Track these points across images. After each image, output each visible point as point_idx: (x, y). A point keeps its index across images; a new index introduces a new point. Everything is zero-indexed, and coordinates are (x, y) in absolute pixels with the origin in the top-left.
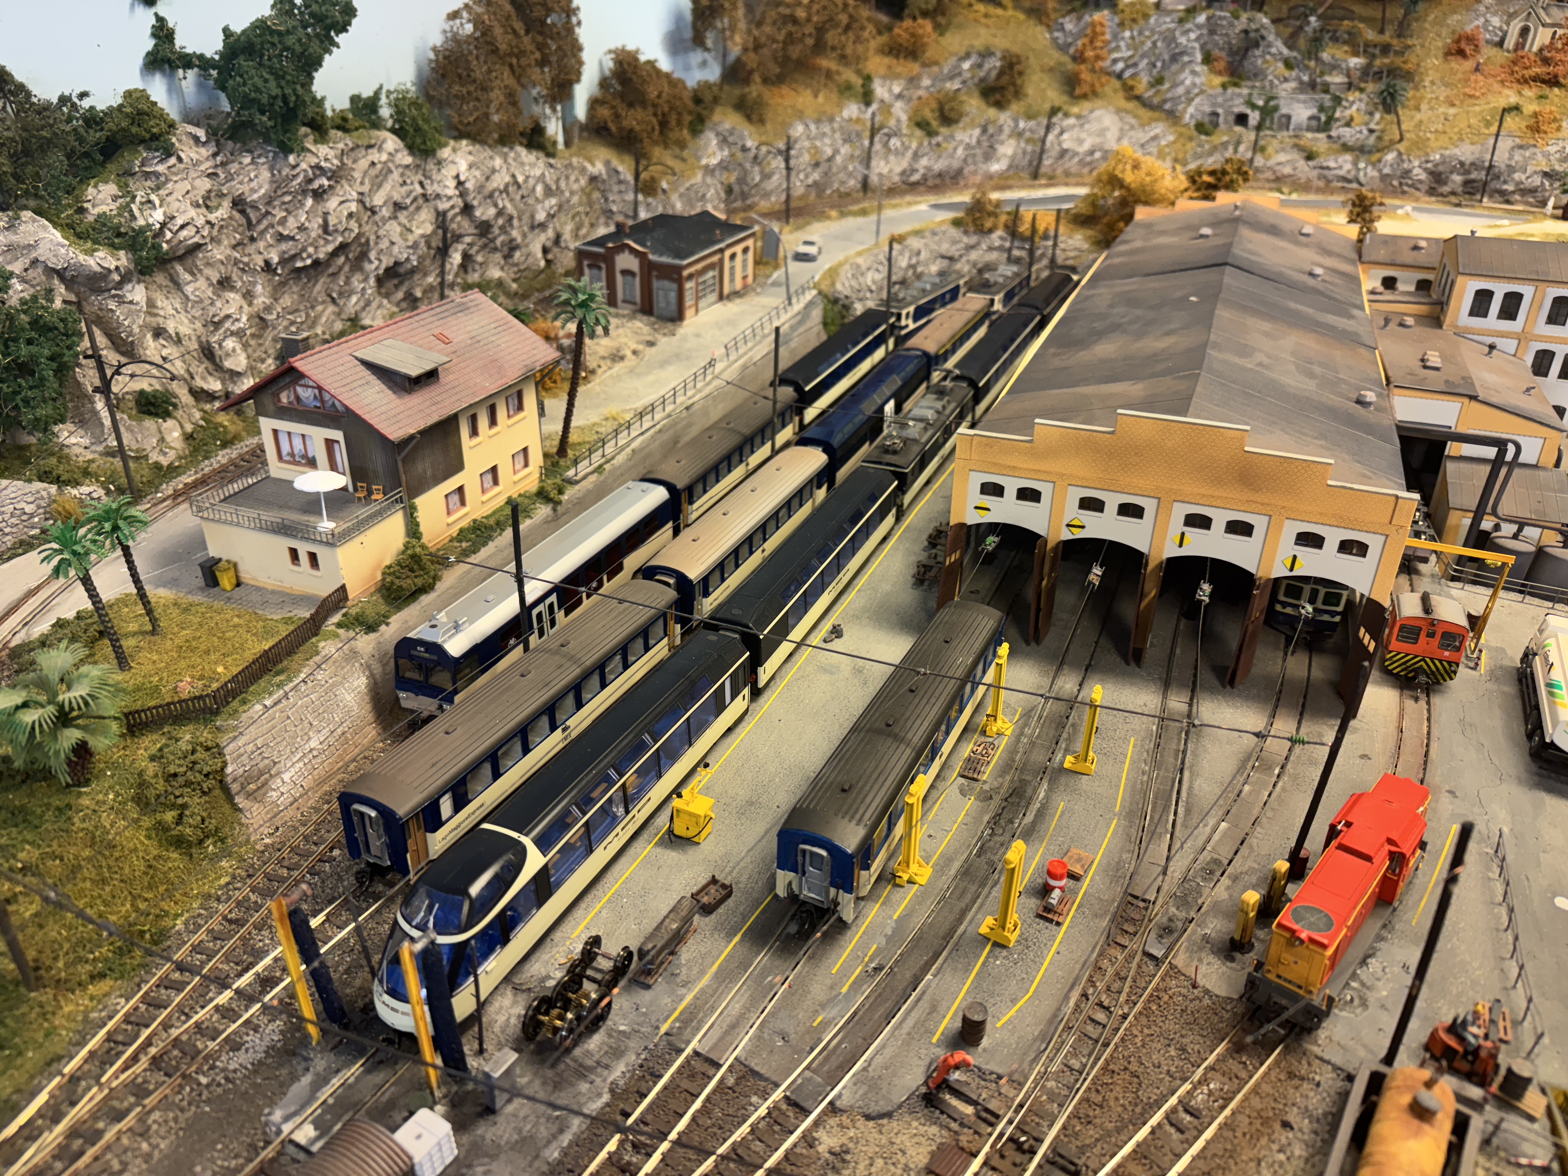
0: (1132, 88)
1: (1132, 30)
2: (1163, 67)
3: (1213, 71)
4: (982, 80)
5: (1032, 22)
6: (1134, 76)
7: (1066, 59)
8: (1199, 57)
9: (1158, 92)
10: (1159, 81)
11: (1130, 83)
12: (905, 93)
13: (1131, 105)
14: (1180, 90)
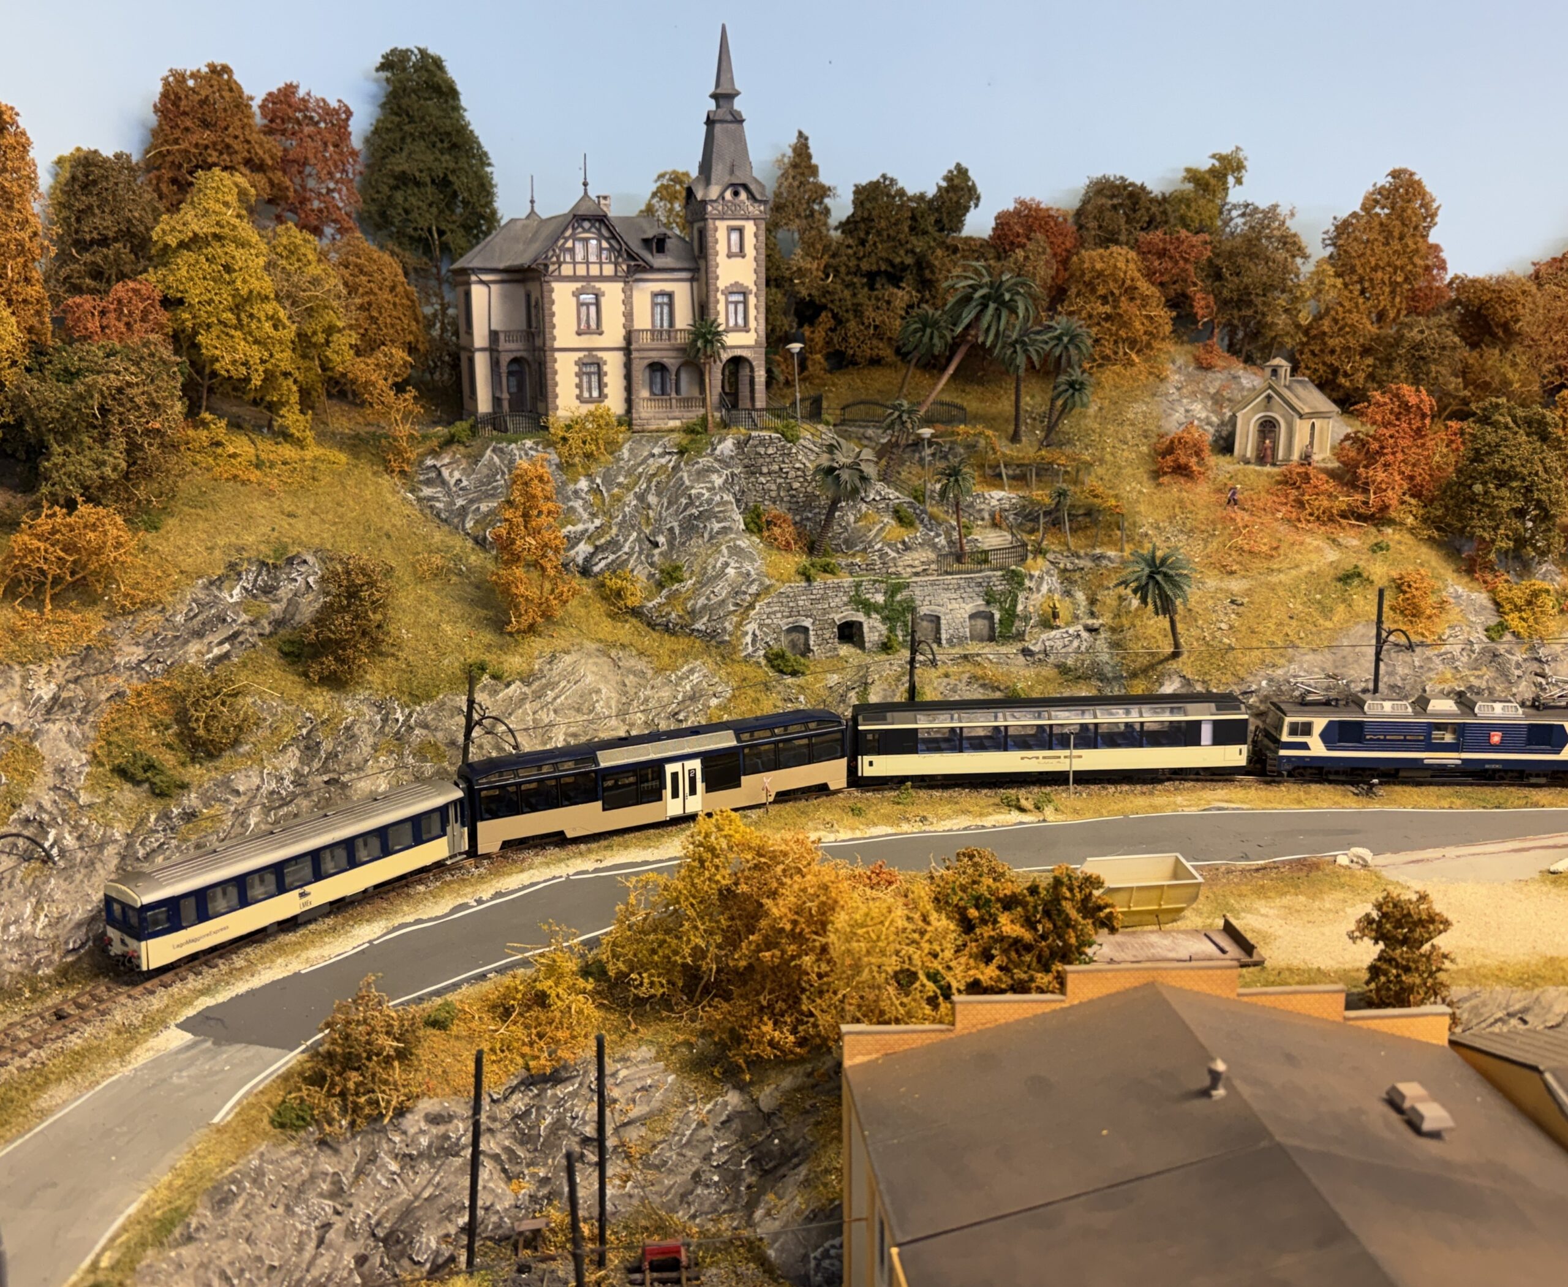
0: (619, 594)
1: (590, 477)
2: (671, 543)
3: (771, 543)
4: (278, 623)
5: (366, 470)
6: (614, 568)
7: (461, 544)
8: (738, 520)
9: (672, 597)
10: (671, 575)
11: (614, 583)
12: (74, 691)
13: (626, 630)
14: (722, 589)
